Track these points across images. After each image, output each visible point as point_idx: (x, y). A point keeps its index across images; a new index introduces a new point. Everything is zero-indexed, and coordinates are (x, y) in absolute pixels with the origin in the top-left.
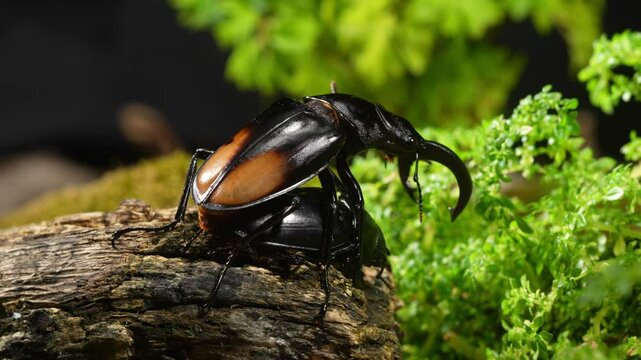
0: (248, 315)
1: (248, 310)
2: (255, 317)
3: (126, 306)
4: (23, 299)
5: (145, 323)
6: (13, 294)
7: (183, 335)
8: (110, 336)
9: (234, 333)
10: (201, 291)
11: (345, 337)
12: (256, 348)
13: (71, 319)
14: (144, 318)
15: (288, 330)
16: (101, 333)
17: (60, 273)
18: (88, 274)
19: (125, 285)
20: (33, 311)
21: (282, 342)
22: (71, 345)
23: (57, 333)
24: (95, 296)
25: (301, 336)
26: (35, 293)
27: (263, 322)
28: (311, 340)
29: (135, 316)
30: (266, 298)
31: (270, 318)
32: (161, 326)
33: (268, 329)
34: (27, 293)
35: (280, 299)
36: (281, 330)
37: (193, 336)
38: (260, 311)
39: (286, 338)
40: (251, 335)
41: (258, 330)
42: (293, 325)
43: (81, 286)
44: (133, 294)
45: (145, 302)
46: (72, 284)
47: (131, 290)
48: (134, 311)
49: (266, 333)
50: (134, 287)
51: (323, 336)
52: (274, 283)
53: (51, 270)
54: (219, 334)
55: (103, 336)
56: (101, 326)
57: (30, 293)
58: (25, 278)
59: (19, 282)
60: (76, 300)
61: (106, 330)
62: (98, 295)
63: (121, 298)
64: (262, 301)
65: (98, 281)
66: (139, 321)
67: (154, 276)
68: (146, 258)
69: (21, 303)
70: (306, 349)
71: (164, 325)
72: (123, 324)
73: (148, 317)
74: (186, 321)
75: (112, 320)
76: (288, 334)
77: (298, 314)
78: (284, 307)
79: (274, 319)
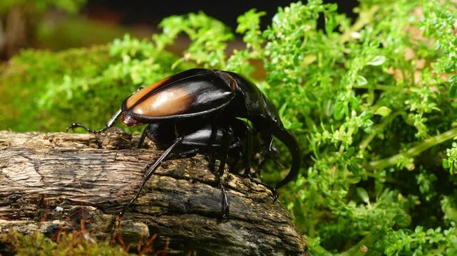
0: (232, 224)
1: (234, 222)
2: (238, 227)
3: (147, 211)
4: (64, 197)
5: (161, 224)
6: (55, 193)
7: (186, 235)
8: (135, 231)
9: (222, 236)
10: (203, 206)
11: (296, 246)
12: (235, 248)
13: (105, 215)
14: (161, 220)
15: (259, 238)
16: (129, 227)
17: (95, 181)
18: (118, 185)
19: (147, 196)
20: (74, 207)
21: (253, 245)
22: (102, 233)
23: (93, 225)
24: (124, 201)
25: (267, 243)
26: (75, 194)
27: (243, 231)
28: (273, 246)
29: (154, 218)
30: (246, 214)
31: (247, 229)
32: (171, 227)
33: (246, 236)
34: (68, 193)
35: (255, 216)
36: (254, 237)
37: (193, 236)
38: (241, 223)
39: (257, 243)
40: (234, 239)
41: (239, 236)
42: (263, 234)
43: (112, 193)
44: (153, 203)
45: (161, 209)
46: (106, 191)
47: (153, 200)
48: (152, 215)
49: (244, 238)
50: (155, 198)
51: (281, 244)
52: (250, 204)
53: (88, 178)
54: (210, 236)
55: (130, 230)
56: (128, 223)
57: (71, 193)
58: (67, 182)
59: (60, 185)
60: (109, 202)
61: (132, 226)
62: (126, 201)
63: (144, 205)
64: (243, 216)
65: (127, 191)
66: (156, 222)
67: (169, 192)
68: (162, 178)
69: (62, 200)
70: (268, 251)
71: (174, 226)
72: (144, 223)
73: (163, 220)
74: (190, 226)
75: (135, 219)
76: (259, 240)
77: (266, 227)
78: (256, 222)
79: (250, 229)
